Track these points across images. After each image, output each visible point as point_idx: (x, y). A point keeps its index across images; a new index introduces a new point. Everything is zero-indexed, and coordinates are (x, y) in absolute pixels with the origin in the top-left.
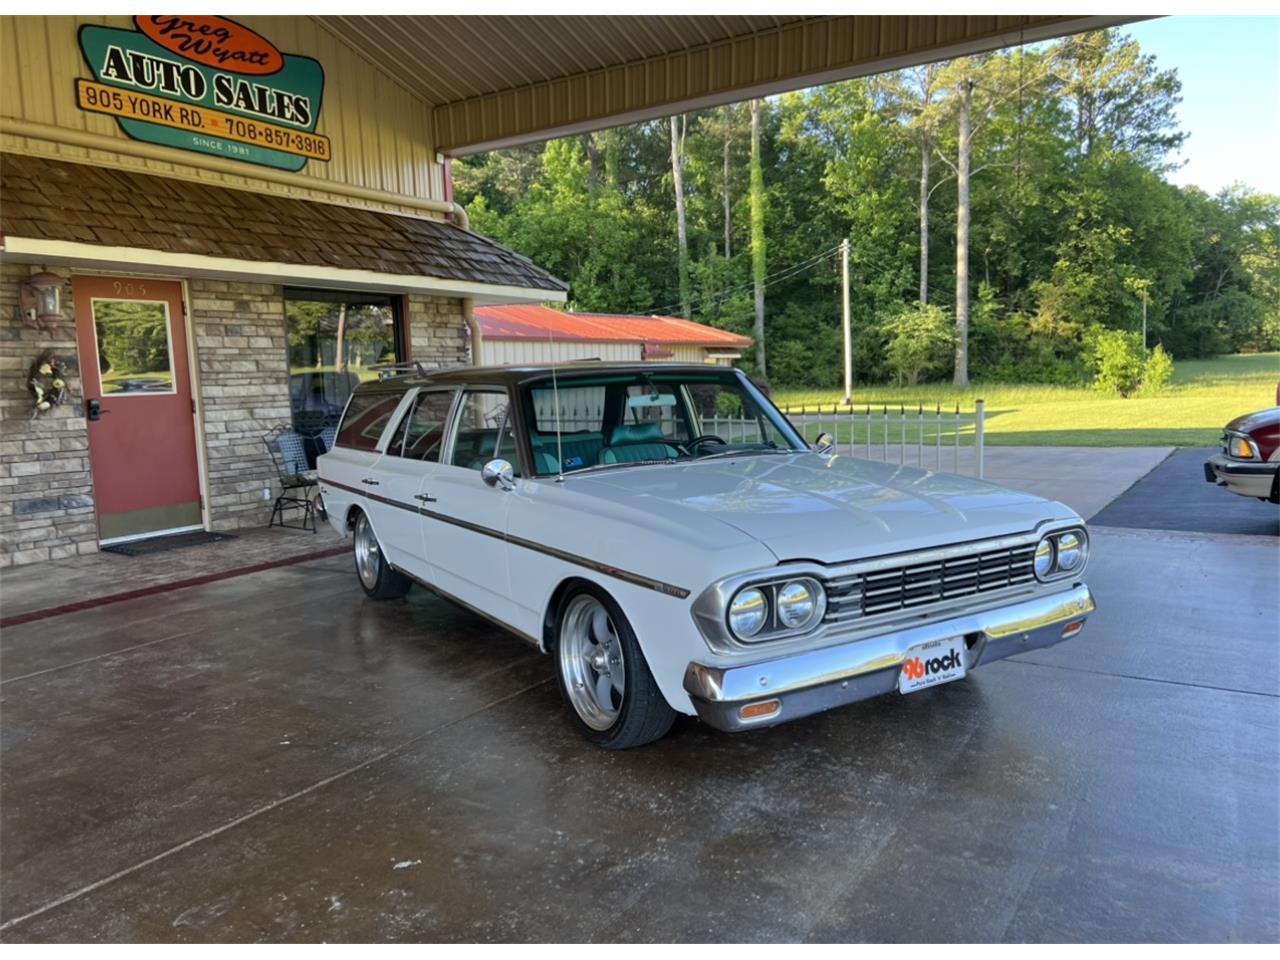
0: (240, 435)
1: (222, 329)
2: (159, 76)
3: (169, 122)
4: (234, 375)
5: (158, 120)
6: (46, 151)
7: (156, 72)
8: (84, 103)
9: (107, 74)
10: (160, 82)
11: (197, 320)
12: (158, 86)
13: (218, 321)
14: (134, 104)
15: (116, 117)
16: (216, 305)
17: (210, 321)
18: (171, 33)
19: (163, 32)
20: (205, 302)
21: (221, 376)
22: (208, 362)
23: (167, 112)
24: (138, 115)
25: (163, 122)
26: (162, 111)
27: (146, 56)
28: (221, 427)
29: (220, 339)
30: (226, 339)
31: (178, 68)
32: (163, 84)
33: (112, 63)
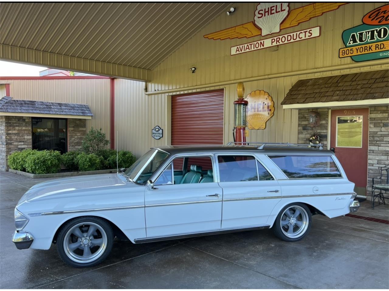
0: (384, 166)
1: (382, 125)
2: (369, 36)
3: (371, 51)
4: (384, 142)
5: (366, 52)
6: (329, 74)
7: (367, 35)
8: (341, 56)
9: (350, 43)
10: (368, 38)
11: (371, 121)
12: (368, 40)
13: (379, 121)
14: (357, 50)
15: (351, 56)
16: (380, 115)
17: (376, 121)
18: (376, 18)
19: (372, 20)
20: (375, 115)
21: (378, 142)
22: (373, 137)
23: (370, 48)
24: (359, 53)
25: (369, 52)
26: (368, 49)
27: (364, 31)
28: (376, 162)
29: (380, 128)
30: (383, 128)
31: (377, 30)
32: (370, 39)
33: (352, 39)
